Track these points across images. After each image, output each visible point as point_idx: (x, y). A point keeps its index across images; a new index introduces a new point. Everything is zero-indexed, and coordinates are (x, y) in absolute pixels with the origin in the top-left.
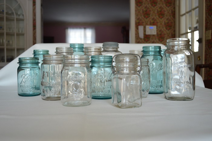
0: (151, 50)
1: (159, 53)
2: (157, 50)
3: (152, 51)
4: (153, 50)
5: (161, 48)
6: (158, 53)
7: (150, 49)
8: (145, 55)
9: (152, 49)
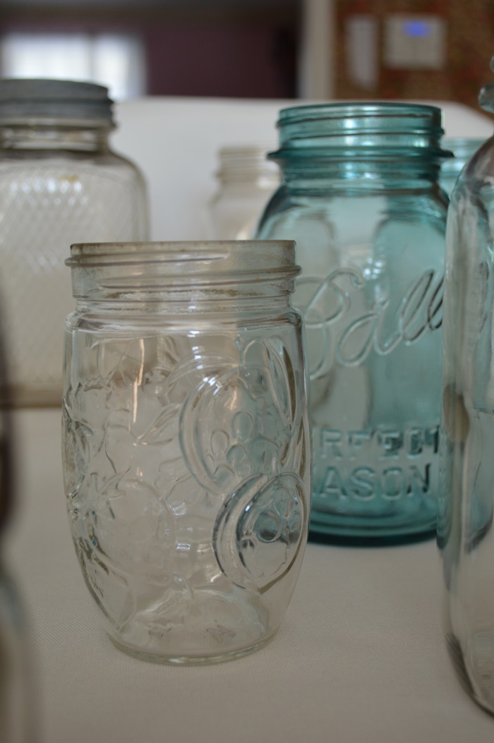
0: (349, 141)
1: (423, 177)
2: (404, 141)
3: (359, 156)
4: (368, 143)
5: (445, 123)
6: (413, 172)
7: (342, 134)
8: (297, 193)
9: (359, 134)
